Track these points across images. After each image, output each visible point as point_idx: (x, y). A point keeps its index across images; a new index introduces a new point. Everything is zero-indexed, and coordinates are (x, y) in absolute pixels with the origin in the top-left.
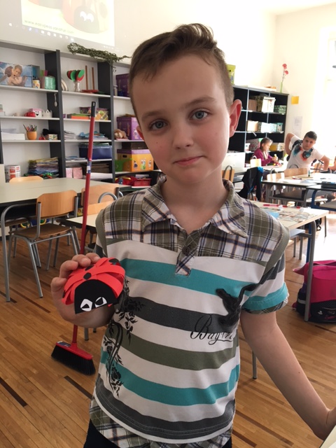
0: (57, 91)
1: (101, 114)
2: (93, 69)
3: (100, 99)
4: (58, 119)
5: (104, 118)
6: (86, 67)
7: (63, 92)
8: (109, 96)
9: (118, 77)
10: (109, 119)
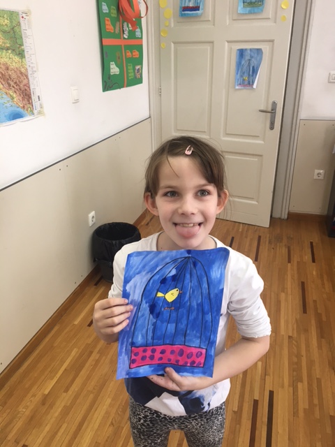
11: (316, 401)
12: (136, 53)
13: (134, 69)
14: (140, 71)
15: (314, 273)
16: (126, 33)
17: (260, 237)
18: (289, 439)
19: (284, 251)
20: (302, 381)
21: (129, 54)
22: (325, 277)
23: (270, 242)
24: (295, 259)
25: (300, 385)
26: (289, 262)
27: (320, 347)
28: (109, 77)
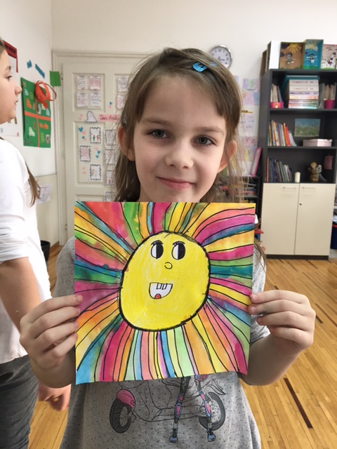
12: (47, 126)
13: (45, 136)
14: (49, 138)
16: (40, 110)
21: (41, 125)
28: (28, 136)
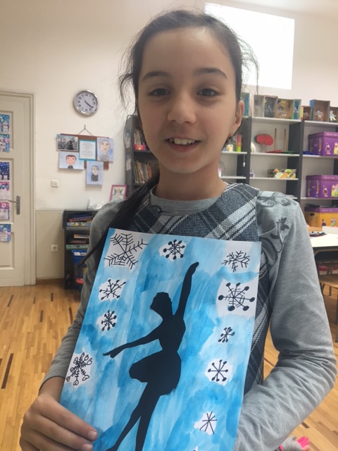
0: (246, 153)
1: (288, 173)
2: (285, 130)
3: (289, 158)
4: (245, 178)
5: (291, 176)
6: (276, 129)
7: (252, 153)
8: (298, 155)
9: (310, 137)
10: (296, 177)
11: (41, 351)
15: (51, 305)
17: (12, 296)
18: (22, 366)
19: (31, 299)
20: (33, 346)
22: (58, 306)
23: (20, 297)
24: (38, 302)
25: (32, 348)
26: (34, 303)
27: (48, 332)
